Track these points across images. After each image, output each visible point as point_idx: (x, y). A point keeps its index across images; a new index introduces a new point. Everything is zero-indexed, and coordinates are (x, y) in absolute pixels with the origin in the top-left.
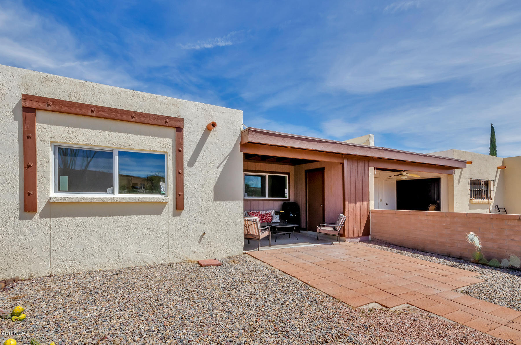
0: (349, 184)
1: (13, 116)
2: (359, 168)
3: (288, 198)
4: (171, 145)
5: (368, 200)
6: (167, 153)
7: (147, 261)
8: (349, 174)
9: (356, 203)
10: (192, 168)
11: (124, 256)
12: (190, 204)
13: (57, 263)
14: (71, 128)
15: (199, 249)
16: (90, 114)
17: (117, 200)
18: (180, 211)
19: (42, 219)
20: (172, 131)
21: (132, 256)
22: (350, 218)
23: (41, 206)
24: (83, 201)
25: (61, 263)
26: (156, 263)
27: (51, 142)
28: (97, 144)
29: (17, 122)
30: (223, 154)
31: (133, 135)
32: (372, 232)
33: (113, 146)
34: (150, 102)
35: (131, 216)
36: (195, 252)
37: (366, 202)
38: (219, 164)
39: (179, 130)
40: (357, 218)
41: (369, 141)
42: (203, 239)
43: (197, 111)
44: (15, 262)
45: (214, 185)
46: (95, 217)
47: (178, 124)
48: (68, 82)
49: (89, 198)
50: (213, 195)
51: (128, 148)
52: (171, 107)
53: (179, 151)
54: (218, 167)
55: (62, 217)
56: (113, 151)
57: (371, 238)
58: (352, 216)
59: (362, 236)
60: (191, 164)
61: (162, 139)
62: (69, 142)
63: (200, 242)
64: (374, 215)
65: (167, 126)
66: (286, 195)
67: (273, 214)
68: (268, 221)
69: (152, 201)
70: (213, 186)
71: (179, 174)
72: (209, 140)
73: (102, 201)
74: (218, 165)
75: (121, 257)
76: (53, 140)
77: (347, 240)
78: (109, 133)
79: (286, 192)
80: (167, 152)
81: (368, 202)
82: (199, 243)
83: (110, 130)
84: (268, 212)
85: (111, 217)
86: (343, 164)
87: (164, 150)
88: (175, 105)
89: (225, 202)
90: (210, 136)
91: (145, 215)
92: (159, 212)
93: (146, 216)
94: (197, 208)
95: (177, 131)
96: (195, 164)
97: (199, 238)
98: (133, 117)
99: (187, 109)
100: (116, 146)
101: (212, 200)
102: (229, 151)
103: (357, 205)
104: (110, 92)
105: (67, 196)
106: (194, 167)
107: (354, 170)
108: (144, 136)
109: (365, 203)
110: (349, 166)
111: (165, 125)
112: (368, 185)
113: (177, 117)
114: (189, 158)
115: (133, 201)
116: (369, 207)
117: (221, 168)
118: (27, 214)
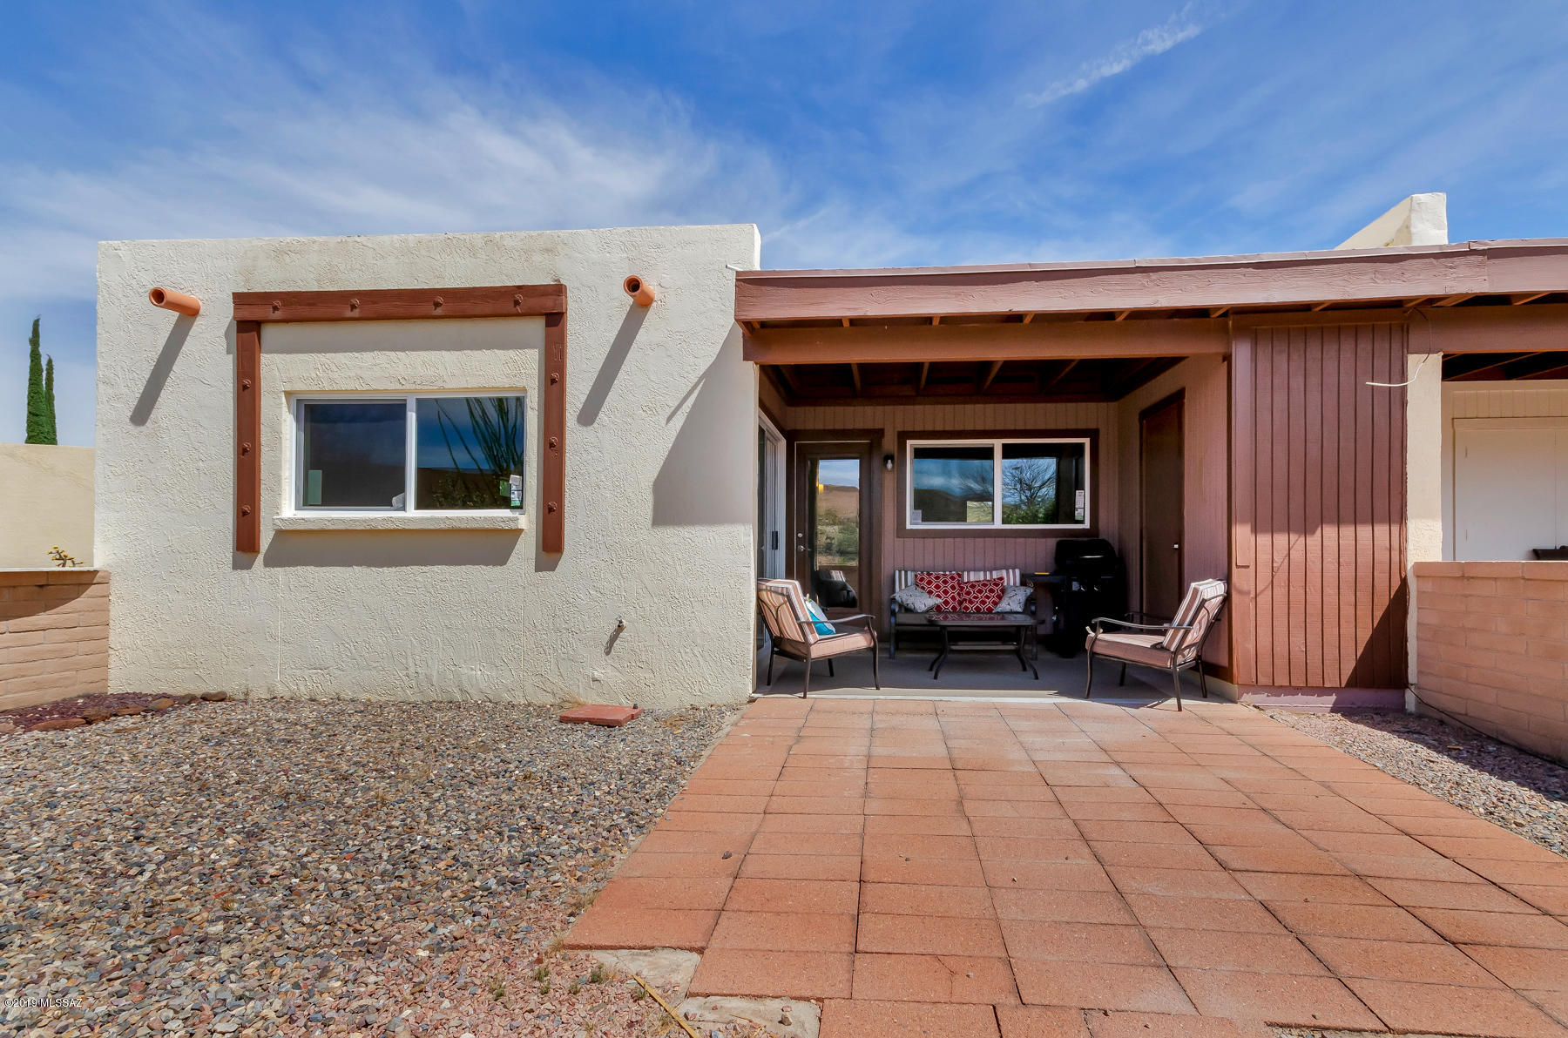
0: (1264, 446)
1: (225, 346)
2: (1331, 366)
3: (1087, 525)
4: (536, 366)
5: (1395, 516)
6: (524, 390)
7: (469, 691)
8: (1264, 400)
9: (1306, 531)
10: (591, 428)
11: (419, 670)
12: (582, 534)
13: (290, 672)
14: (319, 355)
15: (603, 670)
16: (349, 314)
17: (398, 523)
18: (554, 556)
19: (268, 569)
20: (536, 327)
21: (435, 674)
22: (1264, 599)
23: (265, 539)
24: (332, 527)
25: (298, 672)
26: (491, 697)
27: (288, 394)
28: (367, 388)
29: (231, 356)
30: (685, 375)
31: (444, 353)
32: (1420, 673)
33: (400, 387)
34: (484, 257)
35: (435, 568)
36: (595, 680)
37: (1381, 530)
38: (673, 408)
39: (555, 319)
40: (1314, 597)
41: (1408, 227)
42: (618, 642)
43: (608, 255)
44: (224, 659)
45: (656, 475)
46: (360, 568)
47: (548, 304)
48: (316, 247)
49: (342, 521)
50: (651, 507)
51: (431, 388)
52: (537, 258)
53: (554, 379)
54: (669, 419)
55: (300, 565)
56: (405, 400)
57: (1420, 701)
58: (1280, 592)
59: (1349, 684)
60: (588, 416)
61: (511, 353)
62: (315, 388)
63: (610, 650)
64: (1428, 586)
65: (518, 315)
66: (1078, 514)
67: (1015, 583)
68: (982, 607)
69: (475, 526)
70: (653, 480)
71: (554, 448)
72: (642, 336)
73: (368, 528)
74: (669, 411)
75: (412, 670)
76: (289, 388)
77: (1247, 697)
78: (392, 354)
79: (1079, 504)
80: (524, 387)
81: (1395, 529)
82: (608, 653)
83: (394, 349)
84: (995, 575)
85: (394, 569)
86: (1227, 358)
87: (518, 385)
88: (548, 250)
89: (687, 529)
90: (646, 323)
91: (467, 566)
92: (500, 558)
93: (470, 568)
94: (603, 546)
95: (548, 325)
96: (601, 415)
97: (607, 638)
98: (437, 305)
99: (578, 255)
100: (408, 387)
101: (649, 522)
102: (704, 366)
103: (1314, 541)
104: (395, 251)
105: (303, 517)
106: (595, 425)
107: (1298, 382)
108: (469, 351)
109: (1371, 537)
110: (1264, 366)
111: (513, 310)
112: (1396, 445)
113: (552, 283)
114: (583, 398)
115: (432, 527)
116: (1402, 551)
117: (679, 421)
118: (244, 556)
